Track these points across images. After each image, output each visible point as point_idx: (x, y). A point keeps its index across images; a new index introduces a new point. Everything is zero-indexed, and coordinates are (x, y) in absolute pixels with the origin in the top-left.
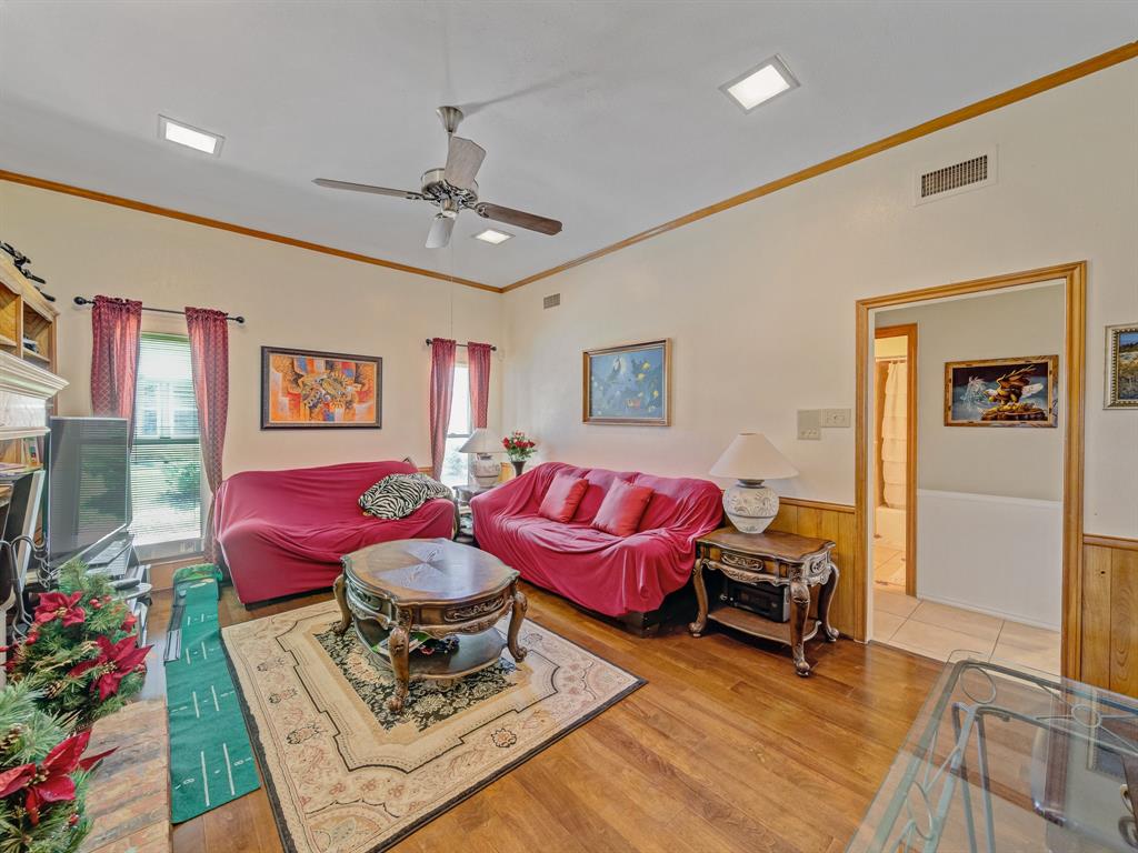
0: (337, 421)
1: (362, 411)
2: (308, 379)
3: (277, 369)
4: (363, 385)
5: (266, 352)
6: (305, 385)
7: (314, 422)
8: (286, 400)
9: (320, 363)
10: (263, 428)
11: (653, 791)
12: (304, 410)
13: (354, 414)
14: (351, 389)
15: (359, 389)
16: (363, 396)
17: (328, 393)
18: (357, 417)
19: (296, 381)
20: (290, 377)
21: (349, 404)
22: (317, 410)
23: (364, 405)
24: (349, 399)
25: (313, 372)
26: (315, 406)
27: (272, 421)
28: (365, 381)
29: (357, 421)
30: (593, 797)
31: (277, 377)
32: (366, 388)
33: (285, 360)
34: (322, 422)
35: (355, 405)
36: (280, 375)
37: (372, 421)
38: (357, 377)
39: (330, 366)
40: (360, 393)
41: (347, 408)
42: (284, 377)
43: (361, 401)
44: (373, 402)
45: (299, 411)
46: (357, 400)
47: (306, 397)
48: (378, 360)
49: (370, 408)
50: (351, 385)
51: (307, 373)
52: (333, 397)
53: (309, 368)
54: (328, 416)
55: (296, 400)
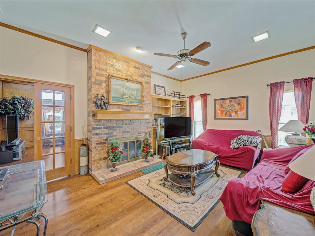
0: (233, 117)
1: (242, 114)
2: (225, 106)
3: (217, 104)
4: (241, 106)
5: (215, 100)
6: (224, 107)
7: (226, 117)
8: (219, 112)
9: (228, 101)
10: (215, 119)
11: (136, 226)
12: (224, 114)
13: (238, 115)
14: (237, 107)
15: (240, 107)
16: (241, 109)
17: (230, 109)
18: (239, 116)
19: (222, 107)
20: (220, 106)
21: (236, 112)
22: (227, 114)
23: (242, 112)
24: (236, 110)
25: (226, 104)
26: (226, 113)
27: (216, 117)
28: (242, 104)
29: (239, 117)
30: (137, 212)
31: (217, 106)
32: (242, 107)
33: (219, 102)
34: (228, 117)
35: (238, 112)
36: (218, 105)
37: (245, 117)
38: (239, 103)
39: (231, 101)
40: (240, 108)
41: (236, 113)
42: (219, 106)
43: (241, 111)
44: (245, 111)
45: (222, 115)
46: (239, 110)
47: (224, 111)
48: (247, 97)
49: (244, 113)
50: (237, 106)
51: (224, 104)
52: (231, 110)
53: (225, 103)
54: (230, 116)
55: (222, 111)
